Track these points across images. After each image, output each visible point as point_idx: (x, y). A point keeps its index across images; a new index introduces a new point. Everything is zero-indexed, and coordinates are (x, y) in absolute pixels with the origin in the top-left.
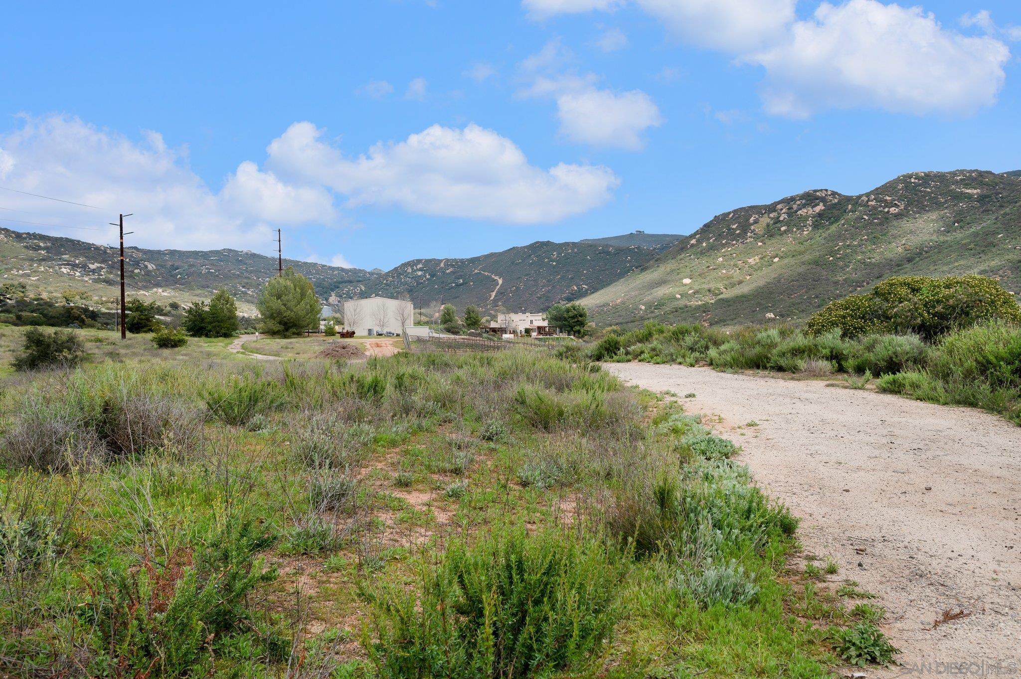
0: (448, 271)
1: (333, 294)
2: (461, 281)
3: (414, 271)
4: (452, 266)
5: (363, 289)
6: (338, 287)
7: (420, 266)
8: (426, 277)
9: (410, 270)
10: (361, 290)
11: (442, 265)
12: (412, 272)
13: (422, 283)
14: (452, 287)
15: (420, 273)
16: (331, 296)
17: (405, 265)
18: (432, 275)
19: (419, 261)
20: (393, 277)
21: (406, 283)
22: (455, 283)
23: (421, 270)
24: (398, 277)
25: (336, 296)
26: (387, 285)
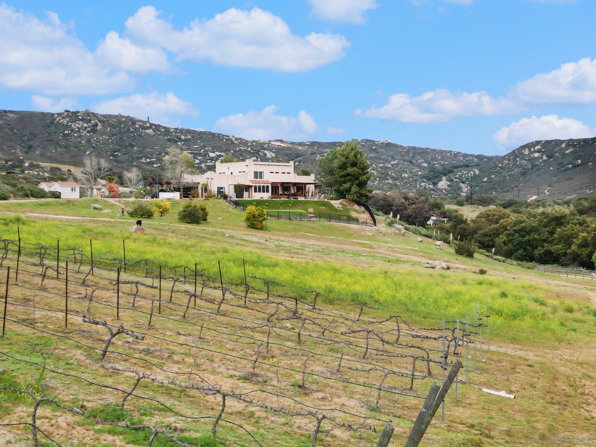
0: (567, 152)
1: (444, 178)
2: (580, 161)
3: (531, 152)
4: (573, 146)
5: (477, 172)
6: (452, 172)
7: (538, 147)
8: (542, 159)
9: (527, 152)
10: (475, 174)
11: (563, 145)
12: (529, 154)
13: (537, 165)
14: (568, 169)
15: (537, 155)
16: (442, 180)
17: (523, 147)
18: (550, 157)
19: (538, 143)
20: (509, 160)
21: (521, 166)
22: (572, 164)
23: (539, 151)
24: (514, 159)
25: (447, 180)
26: (501, 168)
